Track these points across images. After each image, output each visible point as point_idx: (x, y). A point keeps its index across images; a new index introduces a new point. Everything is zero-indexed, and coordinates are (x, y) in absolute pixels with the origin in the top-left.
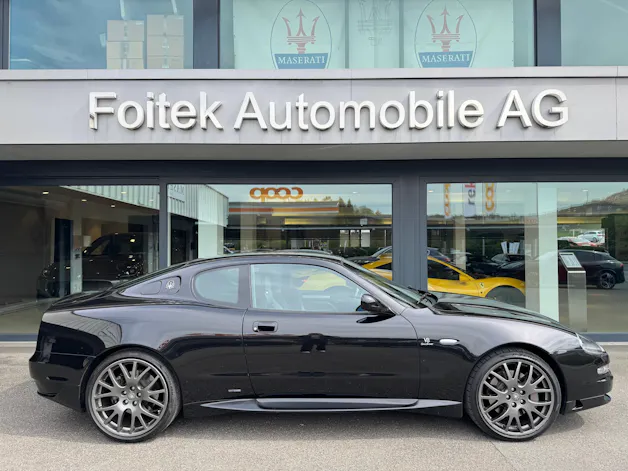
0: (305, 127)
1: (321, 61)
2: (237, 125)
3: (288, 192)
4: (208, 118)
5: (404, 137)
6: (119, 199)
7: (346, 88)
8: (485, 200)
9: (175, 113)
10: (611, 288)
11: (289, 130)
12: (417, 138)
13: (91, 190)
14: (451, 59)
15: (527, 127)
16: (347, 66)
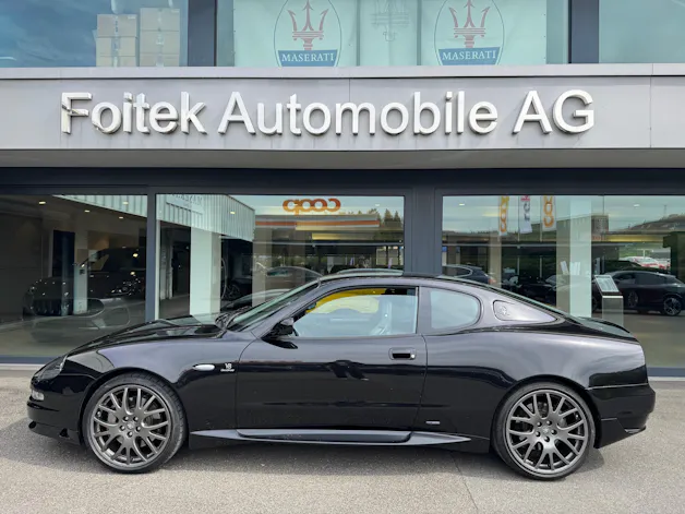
0: (298, 131)
1: (329, 58)
2: (222, 128)
3: (325, 204)
4: (190, 121)
5: (407, 144)
6: (123, 210)
7: (343, 88)
8: (544, 214)
9: (154, 115)
10: (676, 315)
11: (280, 134)
12: (422, 145)
13: (90, 199)
14: (475, 55)
15: (547, 133)
16: (358, 64)
